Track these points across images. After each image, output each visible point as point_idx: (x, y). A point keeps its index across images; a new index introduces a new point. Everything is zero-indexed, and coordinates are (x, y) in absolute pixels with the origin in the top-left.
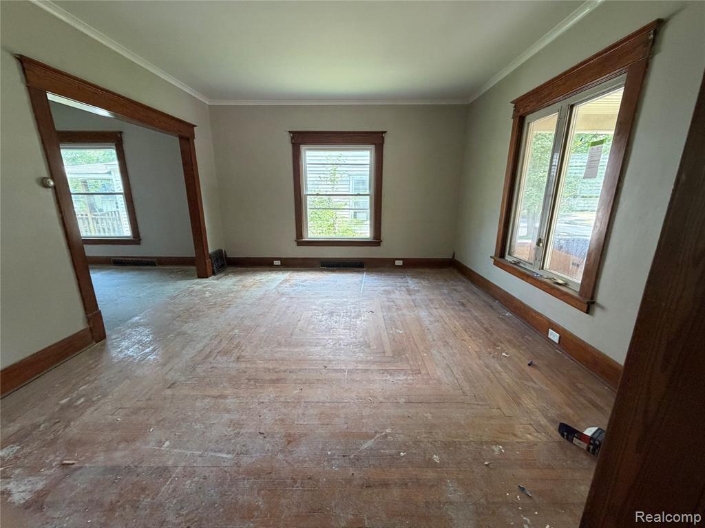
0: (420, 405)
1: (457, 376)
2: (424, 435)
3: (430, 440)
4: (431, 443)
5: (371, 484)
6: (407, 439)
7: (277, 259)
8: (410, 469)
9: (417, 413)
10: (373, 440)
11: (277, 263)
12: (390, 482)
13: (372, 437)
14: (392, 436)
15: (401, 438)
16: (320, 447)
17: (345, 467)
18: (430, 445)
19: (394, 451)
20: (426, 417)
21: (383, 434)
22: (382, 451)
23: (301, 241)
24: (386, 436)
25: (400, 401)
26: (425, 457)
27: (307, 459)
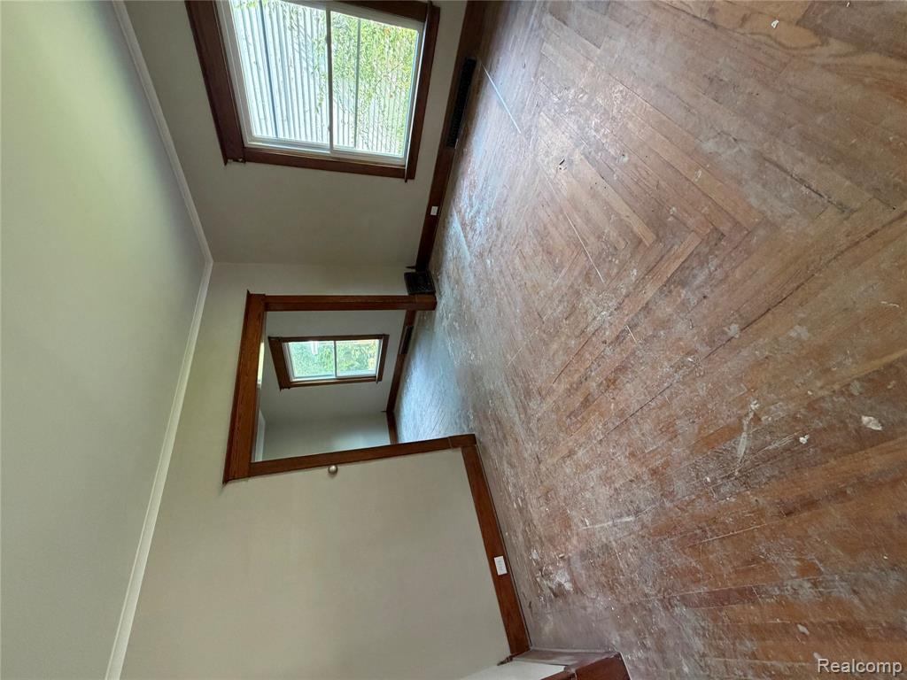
0: (769, 316)
1: (798, 170)
2: (819, 384)
3: (836, 387)
4: (842, 393)
5: (791, 508)
6: (792, 406)
7: (429, 209)
8: (833, 462)
9: (776, 339)
10: (744, 435)
11: (434, 211)
12: (815, 498)
13: (739, 430)
14: (766, 413)
15: (780, 410)
16: (693, 474)
17: (740, 492)
18: (842, 399)
19: (787, 440)
20: (798, 339)
21: (751, 415)
22: (770, 447)
23: (407, 172)
24: (757, 418)
25: (731, 333)
26: (846, 426)
27: (693, 497)
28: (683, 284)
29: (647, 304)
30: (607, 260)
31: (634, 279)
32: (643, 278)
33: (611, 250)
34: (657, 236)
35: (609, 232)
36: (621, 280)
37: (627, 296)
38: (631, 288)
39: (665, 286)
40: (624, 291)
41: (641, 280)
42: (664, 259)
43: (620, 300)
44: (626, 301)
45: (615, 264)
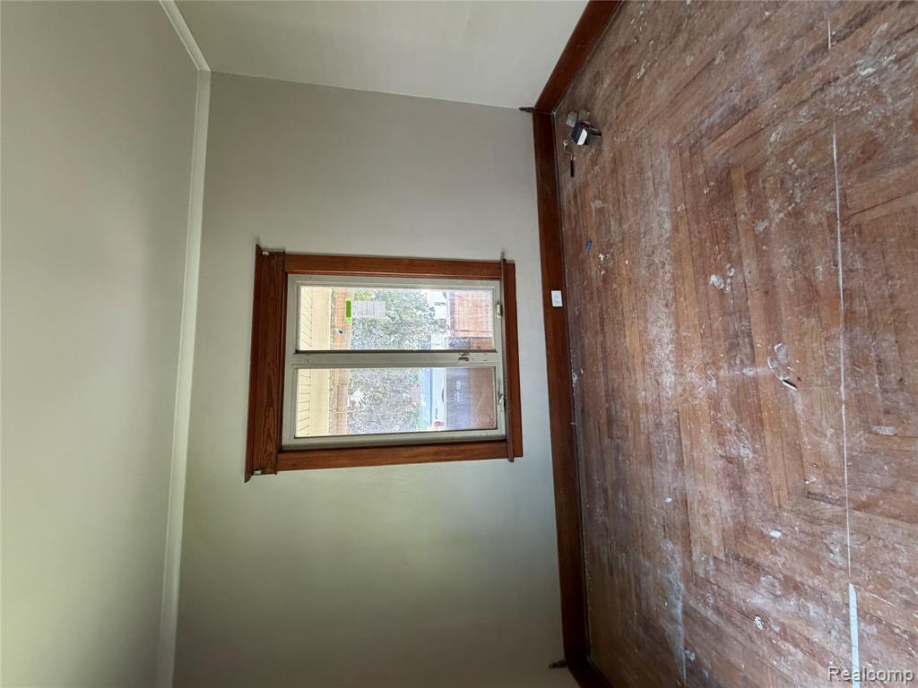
28: (734, 110)
29: (780, 88)
30: (805, 171)
31: (780, 128)
32: (768, 125)
33: (790, 183)
34: (729, 173)
35: (779, 211)
36: (800, 130)
37: (802, 103)
38: (790, 114)
39: (749, 110)
40: (804, 111)
41: (771, 124)
42: (736, 143)
43: (819, 96)
44: (808, 94)
45: (794, 158)
